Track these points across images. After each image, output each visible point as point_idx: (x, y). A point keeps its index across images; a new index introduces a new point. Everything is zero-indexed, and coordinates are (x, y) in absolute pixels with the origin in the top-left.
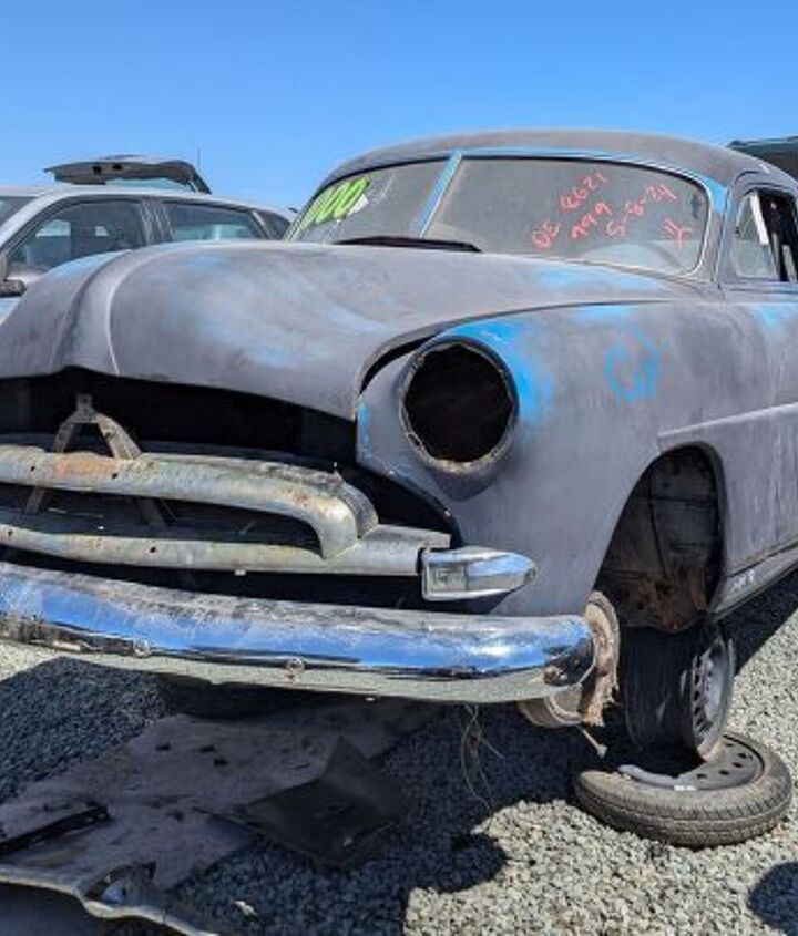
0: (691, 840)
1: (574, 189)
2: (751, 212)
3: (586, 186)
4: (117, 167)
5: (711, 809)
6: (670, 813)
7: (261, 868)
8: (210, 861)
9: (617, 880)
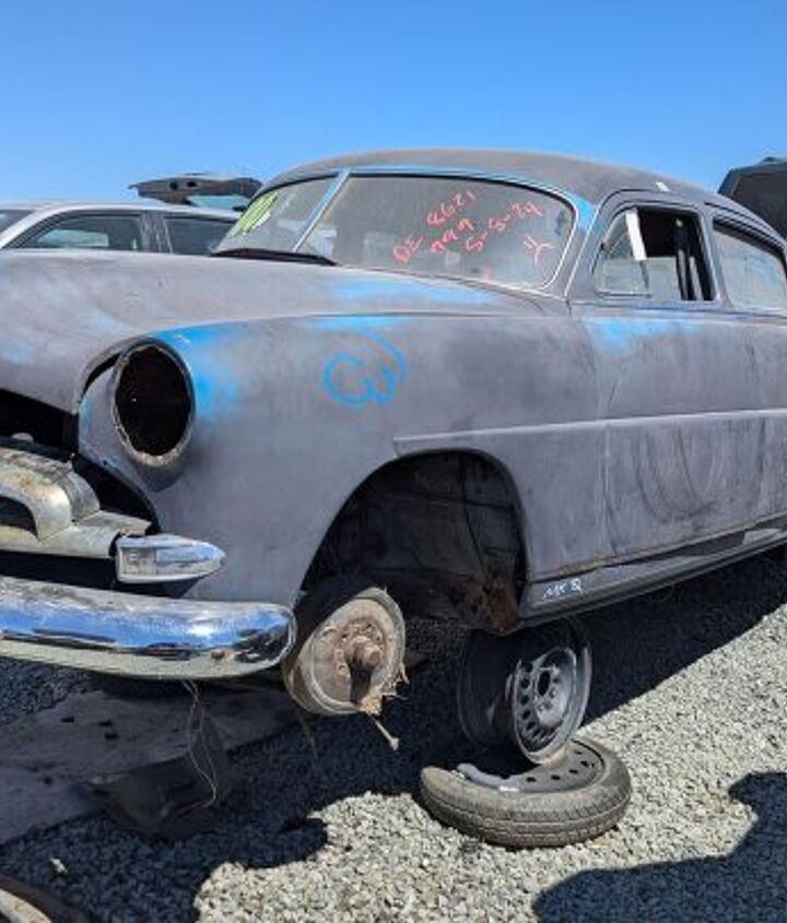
0: (507, 839)
1: (442, 206)
2: (626, 229)
3: (455, 203)
4: (192, 184)
5: (527, 810)
6: (488, 812)
7: (94, 833)
8: (51, 822)
9: (420, 871)
